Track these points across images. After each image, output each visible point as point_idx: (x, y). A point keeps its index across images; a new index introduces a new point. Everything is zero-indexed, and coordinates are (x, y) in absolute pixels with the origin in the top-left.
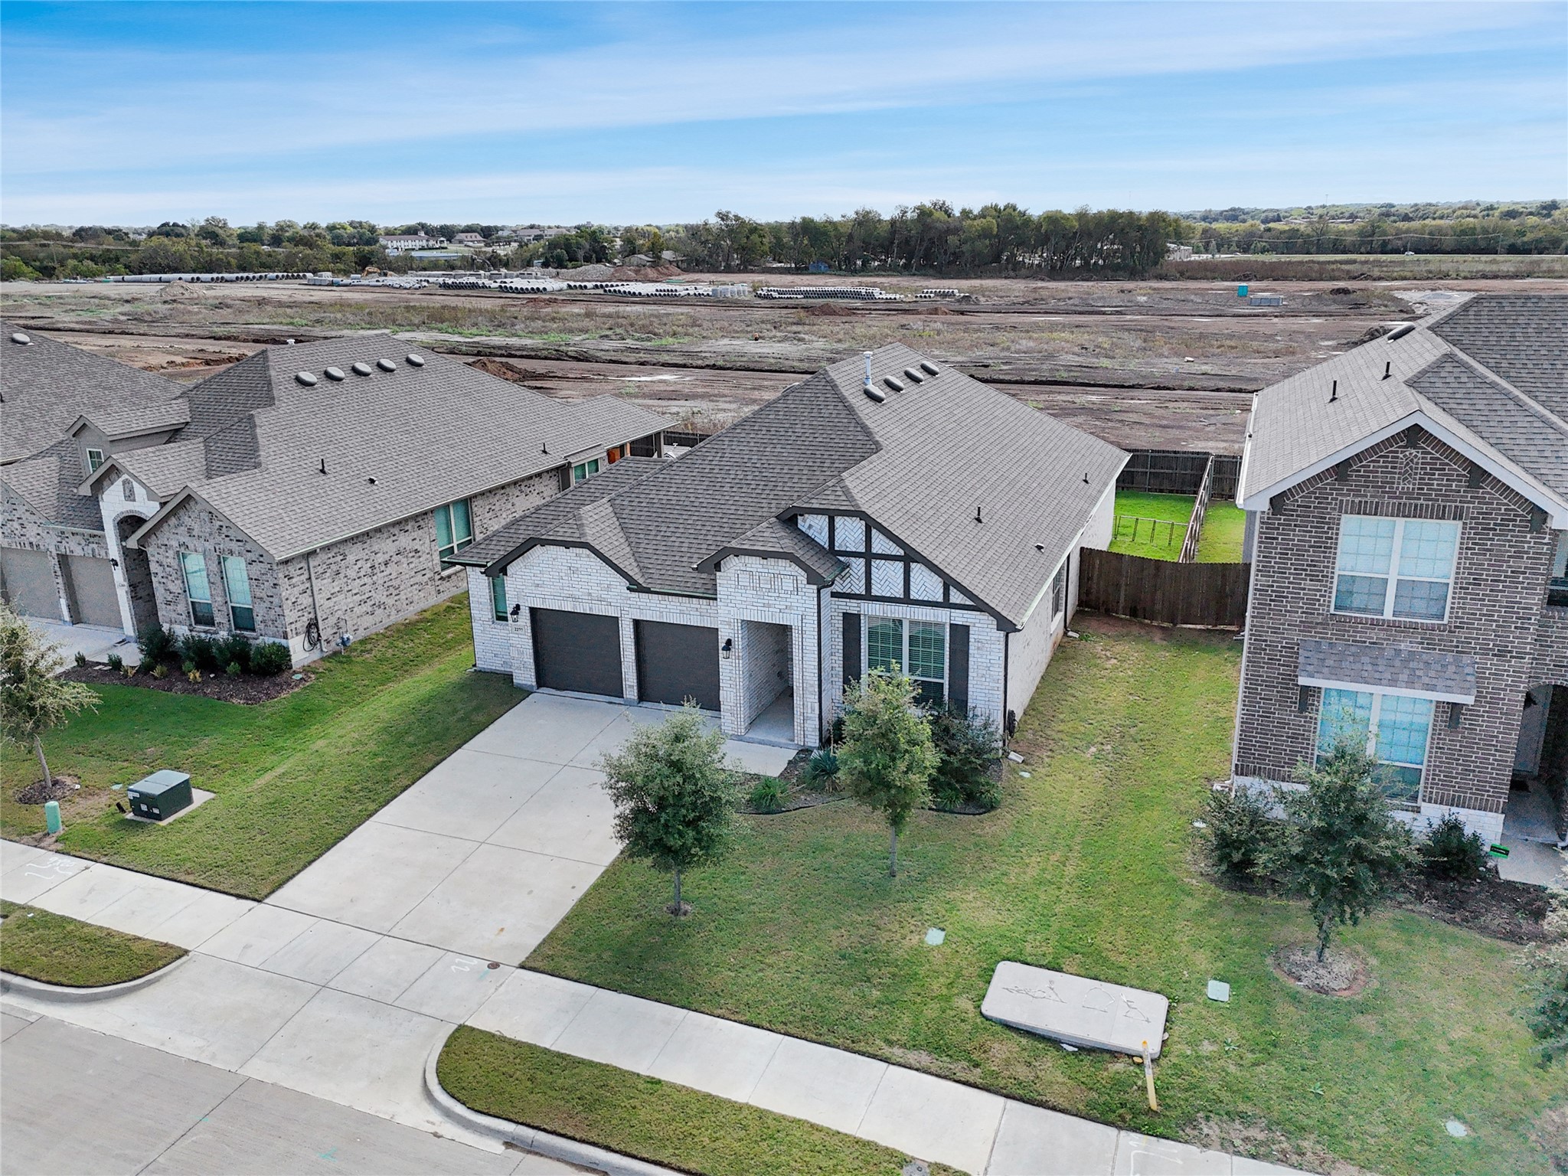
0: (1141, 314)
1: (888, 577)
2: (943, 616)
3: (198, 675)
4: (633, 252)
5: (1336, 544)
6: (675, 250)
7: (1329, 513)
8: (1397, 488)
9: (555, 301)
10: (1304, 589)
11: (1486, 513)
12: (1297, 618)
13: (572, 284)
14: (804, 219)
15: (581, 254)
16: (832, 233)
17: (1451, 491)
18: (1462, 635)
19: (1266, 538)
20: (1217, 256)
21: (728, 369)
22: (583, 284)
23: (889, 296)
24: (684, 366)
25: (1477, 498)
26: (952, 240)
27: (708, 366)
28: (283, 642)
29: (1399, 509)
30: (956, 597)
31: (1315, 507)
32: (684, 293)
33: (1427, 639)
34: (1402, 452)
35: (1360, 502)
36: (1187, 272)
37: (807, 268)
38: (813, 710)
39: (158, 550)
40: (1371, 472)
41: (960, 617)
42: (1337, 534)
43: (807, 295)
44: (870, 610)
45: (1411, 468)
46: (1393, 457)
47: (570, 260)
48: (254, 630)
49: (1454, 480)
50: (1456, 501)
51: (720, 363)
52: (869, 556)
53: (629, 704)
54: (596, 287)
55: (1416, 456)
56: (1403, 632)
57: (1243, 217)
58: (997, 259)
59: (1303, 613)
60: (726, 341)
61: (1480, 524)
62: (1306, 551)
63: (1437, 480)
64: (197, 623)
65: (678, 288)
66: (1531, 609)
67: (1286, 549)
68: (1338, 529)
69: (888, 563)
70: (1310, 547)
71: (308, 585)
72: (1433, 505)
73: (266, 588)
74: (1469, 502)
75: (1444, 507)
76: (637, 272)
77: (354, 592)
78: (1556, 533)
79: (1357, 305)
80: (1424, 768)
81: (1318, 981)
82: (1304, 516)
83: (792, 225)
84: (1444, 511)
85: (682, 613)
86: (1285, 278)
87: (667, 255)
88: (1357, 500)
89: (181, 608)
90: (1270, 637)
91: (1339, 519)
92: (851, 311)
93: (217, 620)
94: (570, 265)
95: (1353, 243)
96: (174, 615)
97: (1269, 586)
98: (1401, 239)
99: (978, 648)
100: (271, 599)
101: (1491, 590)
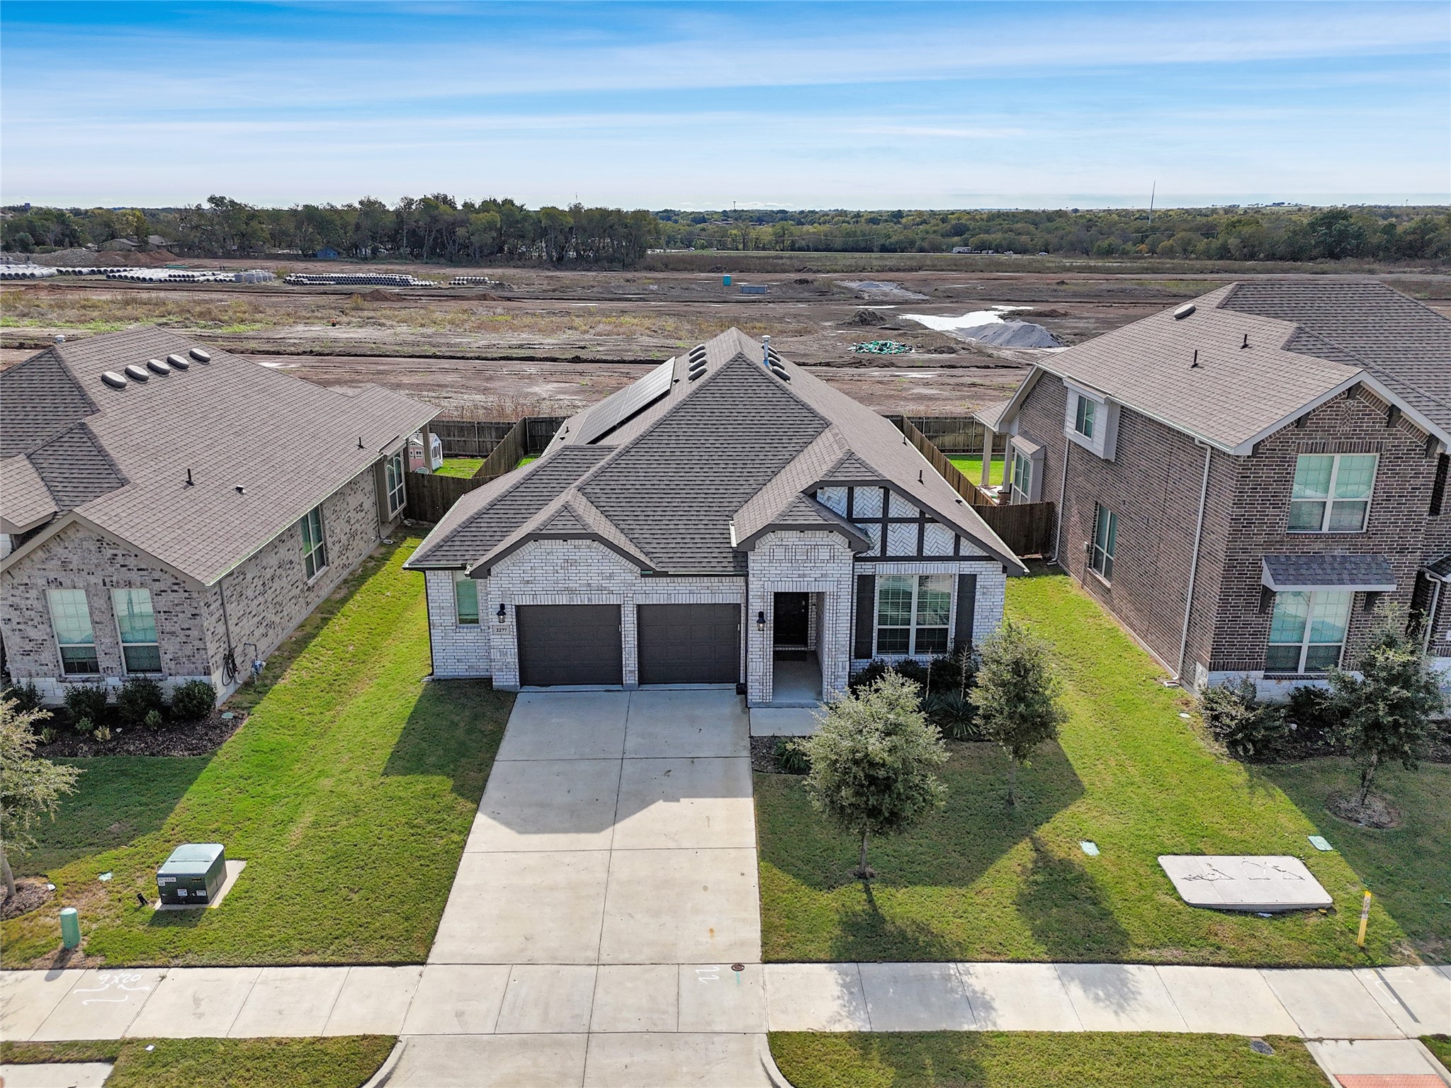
0: (661, 301)
1: (902, 539)
2: (955, 568)
3: (107, 731)
4: (113, 236)
5: (1293, 477)
6: (163, 235)
7: (1289, 454)
8: (1339, 431)
9: (59, 287)
10: (1268, 515)
11: (1397, 446)
12: (1261, 539)
13: (63, 269)
14: (306, 206)
15: (50, 237)
16: (338, 223)
17: (1376, 430)
18: (1376, 539)
19: (1242, 477)
20: (668, 251)
21: (328, 355)
22: (77, 269)
23: (424, 283)
24: (278, 353)
25: (1391, 435)
26: (461, 231)
27: (304, 353)
28: (204, 679)
29: (1339, 447)
30: (967, 548)
31: (1279, 450)
32: (202, 278)
33: (1353, 545)
34: (1344, 403)
35: (1312, 443)
36: (668, 265)
37: (315, 255)
38: (844, 668)
39: (12, 592)
40: (1321, 419)
41: (967, 568)
42: (1294, 470)
43: (339, 281)
44: (885, 570)
45: (1349, 415)
46: (1337, 407)
47: (37, 244)
48: (160, 670)
49: (1377, 423)
50: (1377, 438)
51: (317, 349)
52: (885, 521)
53: (630, 689)
54: (93, 272)
55: (1353, 406)
56: (1336, 542)
57: (674, 218)
58: (501, 250)
59: (1266, 534)
60: (300, 328)
61: (1393, 454)
62: (1271, 485)
63: (1366, 423)
64: (66, 672)
65: (196, 274)
66: (1422, 515)
67: (1255, 485)
68: (1295, 466)
69: (903, 526)
70: (1274, 481)
71: (221, 611)
72: (1363, 443)
73: (183, 620)
74: (1387, 439)
75: (1370, 443)
76: (125, 257)
77: (253, 613)
78: (1444, 458)
79: (823, 293)
80: (1343, 644)
81: (1371, 820)
82: (1271, 457)
83: (293, 213)
84: (1370, 446)
85: (691, 592)
86: (749, 271)
87: (154, 239)
88: (1310, 442)
89: (46, 656)
90: (1241, 556)
91: (1296, 458)
92: (400, 298)
93: (102, 664)
94: (37, 249)
95: (770, 242)
96: (34, 668)
97: (1241, 516)
98: (803, 239)
99: (984, 593)
100: (188, 632)
101: (1398, 504)
